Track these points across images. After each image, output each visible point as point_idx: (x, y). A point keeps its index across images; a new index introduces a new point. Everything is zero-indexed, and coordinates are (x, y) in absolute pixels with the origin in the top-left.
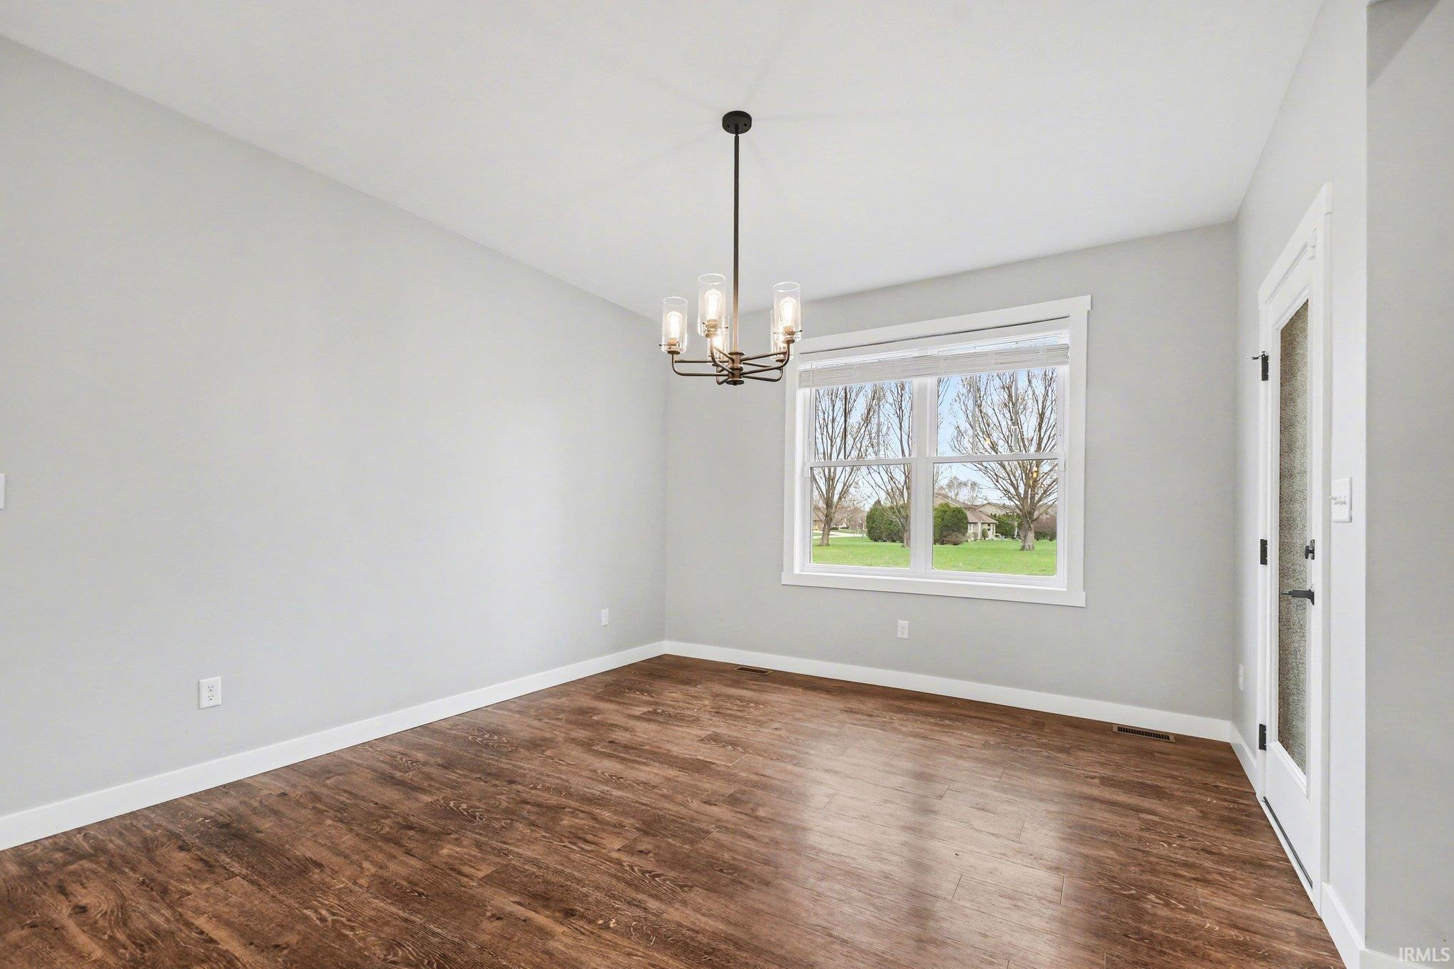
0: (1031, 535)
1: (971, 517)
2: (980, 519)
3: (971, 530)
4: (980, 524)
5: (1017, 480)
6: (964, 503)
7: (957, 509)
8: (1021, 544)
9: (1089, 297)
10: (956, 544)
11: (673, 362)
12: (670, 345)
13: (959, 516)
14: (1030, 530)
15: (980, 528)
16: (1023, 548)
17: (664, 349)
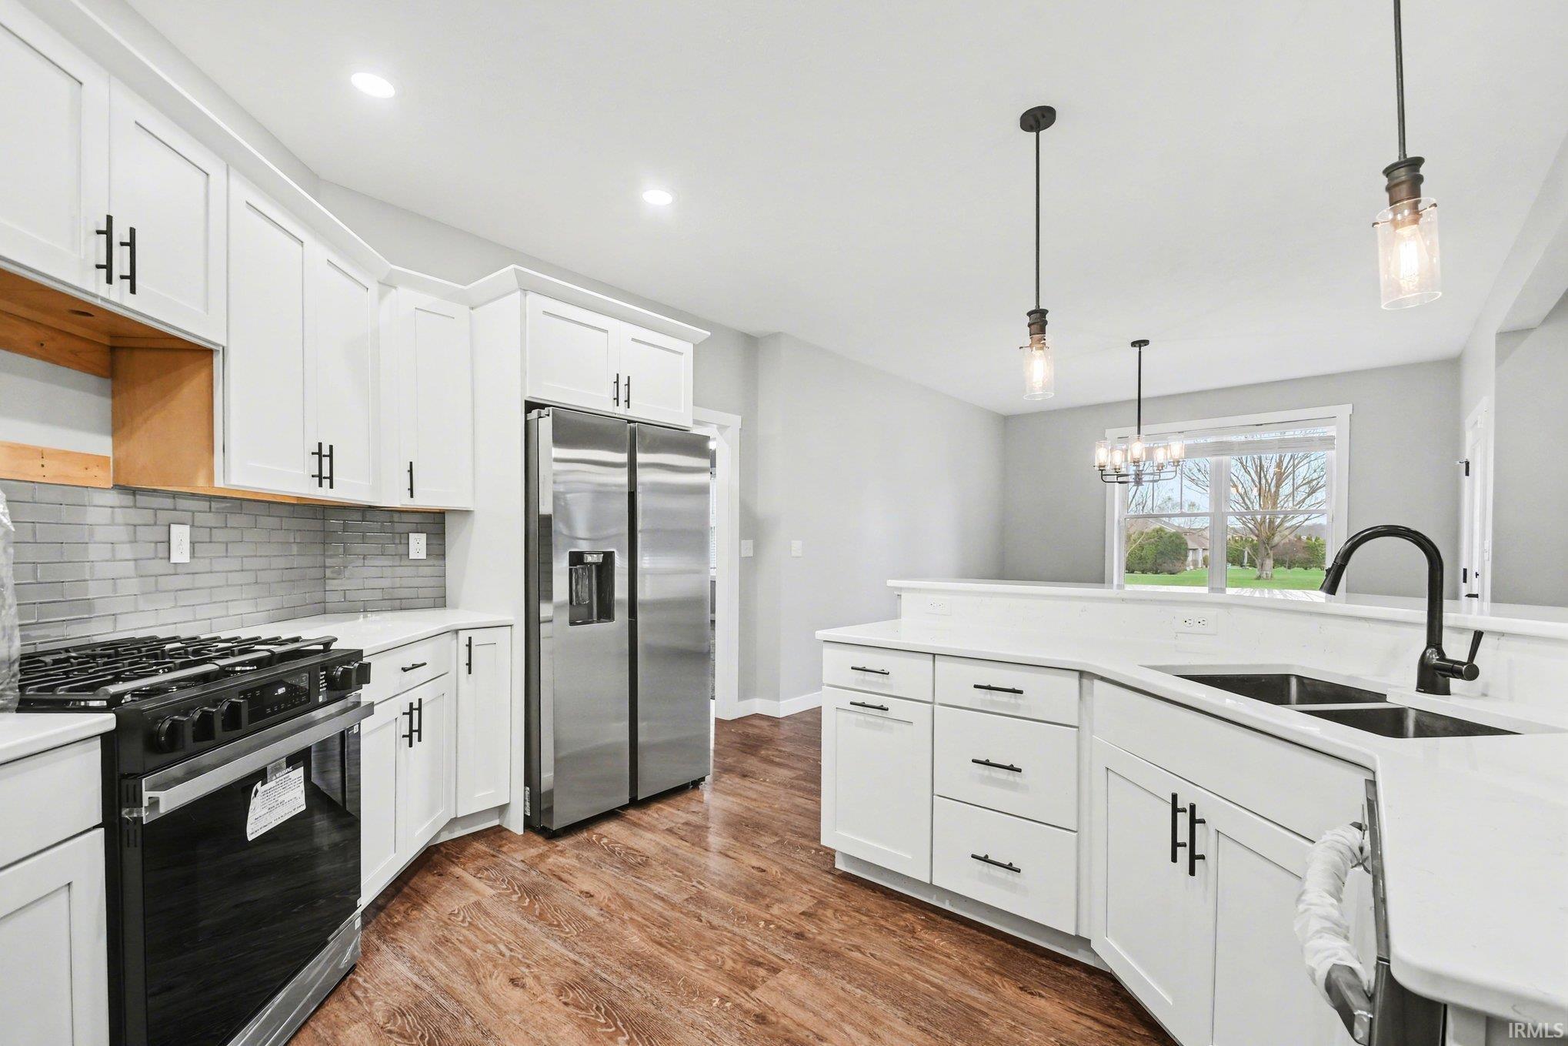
0: (1269, 563)
1: (1191, 545)
2: (1201, 544)
3: (1191, 556)
4: (1201, 551)
5: (1252, 503)
6: (1179, 527)
7: (1174, 534)
8: (1258, 573)
9: (1351, 405)
10: (1173, 574)
11: (1102, 475)
12: (1100, 466)
13: (1178, 541)
14: (1269, 558)
15: (1200, 555)
16: (1259, 578)
17: (1097, 468)
